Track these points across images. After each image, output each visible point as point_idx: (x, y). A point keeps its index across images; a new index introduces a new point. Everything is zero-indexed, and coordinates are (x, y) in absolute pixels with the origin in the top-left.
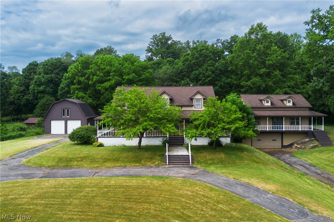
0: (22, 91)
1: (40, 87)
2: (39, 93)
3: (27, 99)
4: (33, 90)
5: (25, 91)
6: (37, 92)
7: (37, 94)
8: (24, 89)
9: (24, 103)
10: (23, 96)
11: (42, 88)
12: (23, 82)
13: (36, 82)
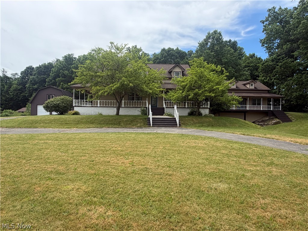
0: (20, 89)
1: (35, 85)
2: (33, 91)
3: (24, 95)
4: (28, 88)
5: (22, 89)
6: (32, 89)
7: (32, 91)
8: (22, 87)
9: (21, 99)
10: (21, 93)
11: (36, 86)
12: (21, 82)
13: (31, 81)
